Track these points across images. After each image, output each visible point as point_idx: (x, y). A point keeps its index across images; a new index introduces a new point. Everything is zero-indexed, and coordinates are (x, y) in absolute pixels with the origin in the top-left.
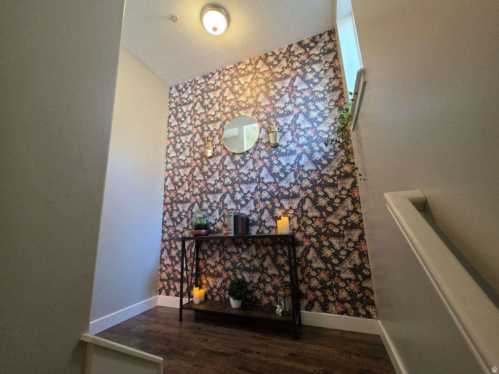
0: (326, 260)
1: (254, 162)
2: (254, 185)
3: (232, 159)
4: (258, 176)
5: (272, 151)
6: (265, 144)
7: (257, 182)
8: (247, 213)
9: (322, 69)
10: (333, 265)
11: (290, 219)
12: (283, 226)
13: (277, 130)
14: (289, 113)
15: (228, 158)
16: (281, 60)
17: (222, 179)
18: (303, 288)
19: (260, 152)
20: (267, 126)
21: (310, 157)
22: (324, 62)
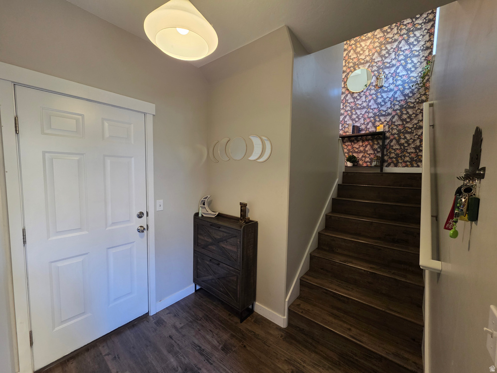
0: (401, 145)
1: (366, 97)
2: (365, 110)
3: (352, 96)
4: (368, 105)
5: (378, 90)
6: (374, 86)
7: (366, 108)
8: (359, 125)
9: (421, 35)
10: (404, 147)
11: (384, 126)
12: (380, 129)
13: (383, 77)
14: (393, 66)
15: (349, 95)
16: (393, 28)
17: (345, 108)
18: (386, 158)
19: (370, 91)
20: (377, 74)
21: (402, 92)
22: (423, 30)
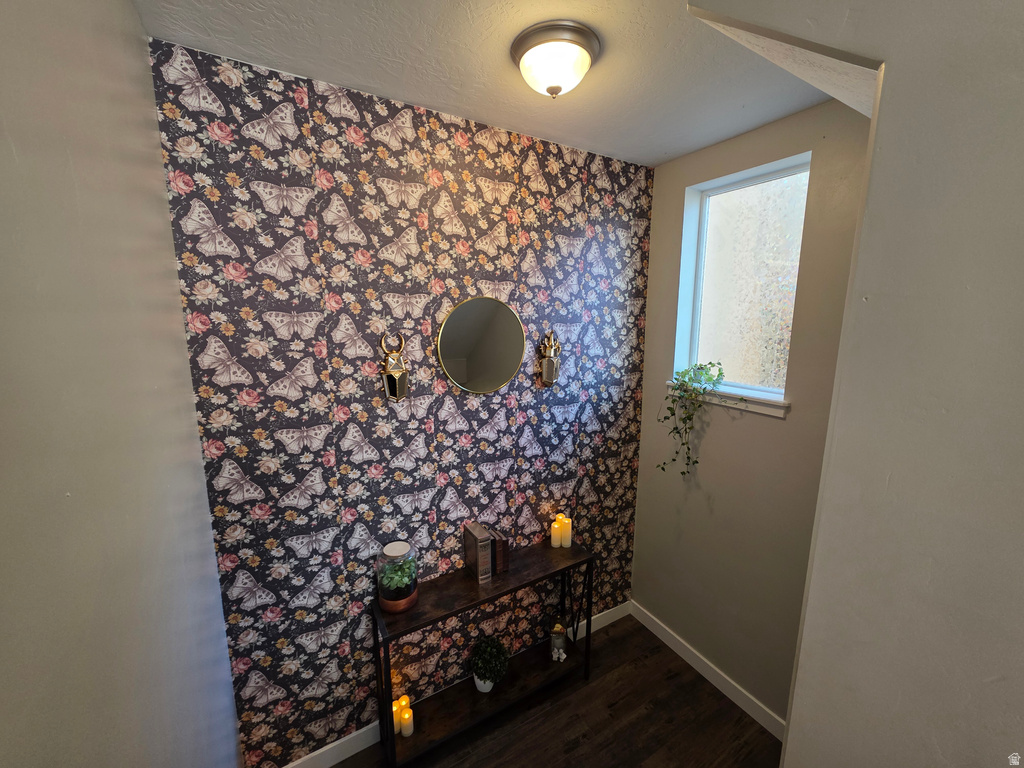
1: (509, 415)
2: (507, 464)
4: (516, 445)
5: (542, 394)
6: (530, 377)
7: (513, 457)
9: (629, 246)
14: (576, 318)
15: (448, 403)
17: (435, 455)
19: (520, 395)
20: (536, 336)
21: (596, 409)
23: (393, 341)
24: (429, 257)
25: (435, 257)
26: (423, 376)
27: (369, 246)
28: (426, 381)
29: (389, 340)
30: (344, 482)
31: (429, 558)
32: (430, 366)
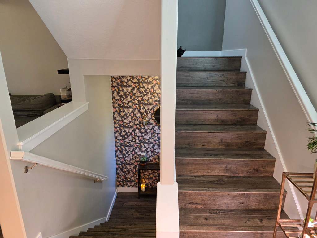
15: (156, 127)
17: (153, 137)
23: (145, 114)
24: (153, 98)
25: (154, 98)
26: (151, 121)
27: (141, 96)
28: (151, 122)
29: (144, 114)
30: (135, 139)
31: (151, 158)
32: (152, 119)
